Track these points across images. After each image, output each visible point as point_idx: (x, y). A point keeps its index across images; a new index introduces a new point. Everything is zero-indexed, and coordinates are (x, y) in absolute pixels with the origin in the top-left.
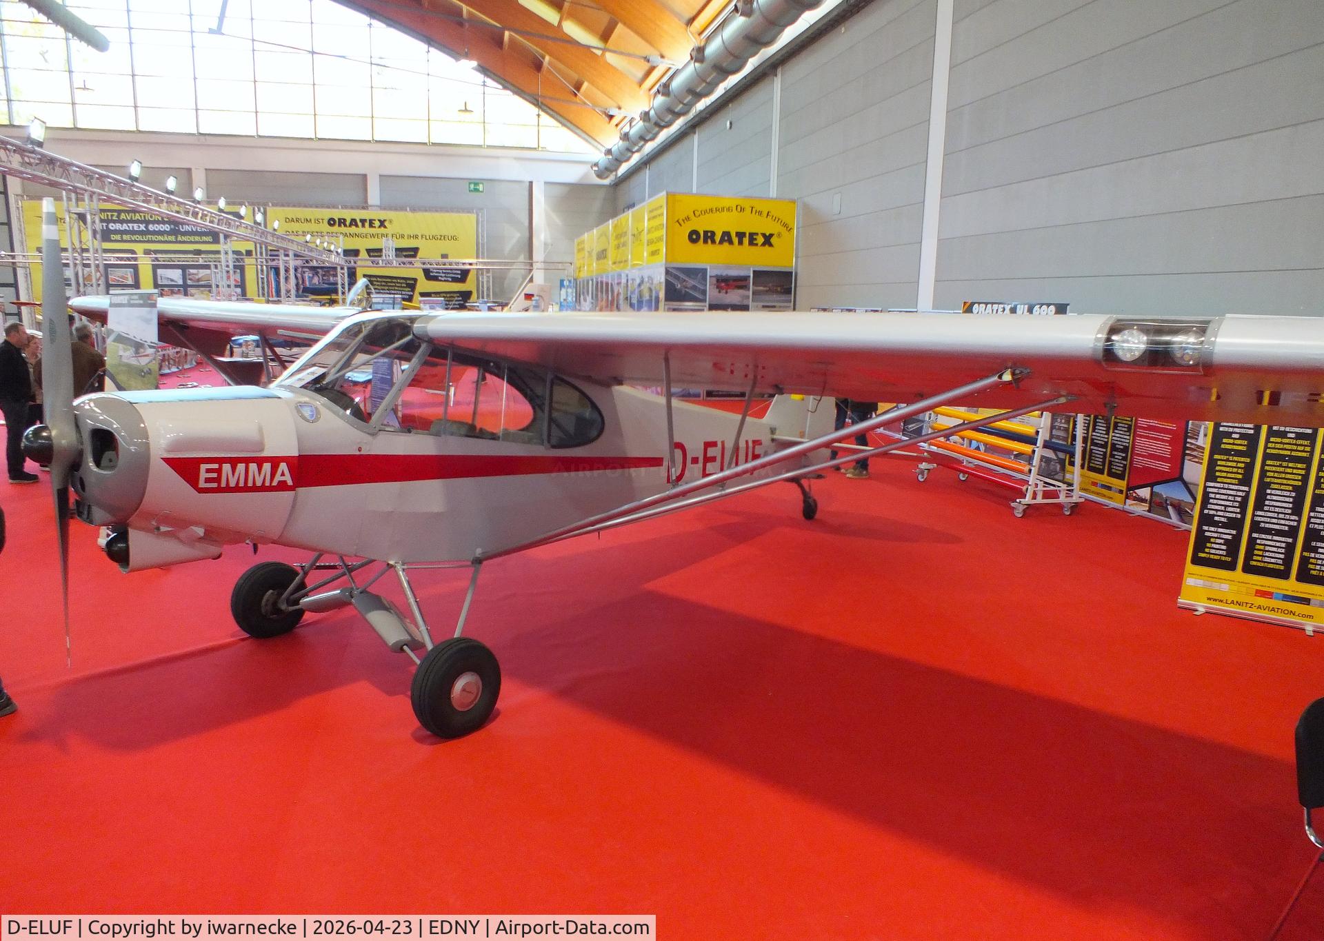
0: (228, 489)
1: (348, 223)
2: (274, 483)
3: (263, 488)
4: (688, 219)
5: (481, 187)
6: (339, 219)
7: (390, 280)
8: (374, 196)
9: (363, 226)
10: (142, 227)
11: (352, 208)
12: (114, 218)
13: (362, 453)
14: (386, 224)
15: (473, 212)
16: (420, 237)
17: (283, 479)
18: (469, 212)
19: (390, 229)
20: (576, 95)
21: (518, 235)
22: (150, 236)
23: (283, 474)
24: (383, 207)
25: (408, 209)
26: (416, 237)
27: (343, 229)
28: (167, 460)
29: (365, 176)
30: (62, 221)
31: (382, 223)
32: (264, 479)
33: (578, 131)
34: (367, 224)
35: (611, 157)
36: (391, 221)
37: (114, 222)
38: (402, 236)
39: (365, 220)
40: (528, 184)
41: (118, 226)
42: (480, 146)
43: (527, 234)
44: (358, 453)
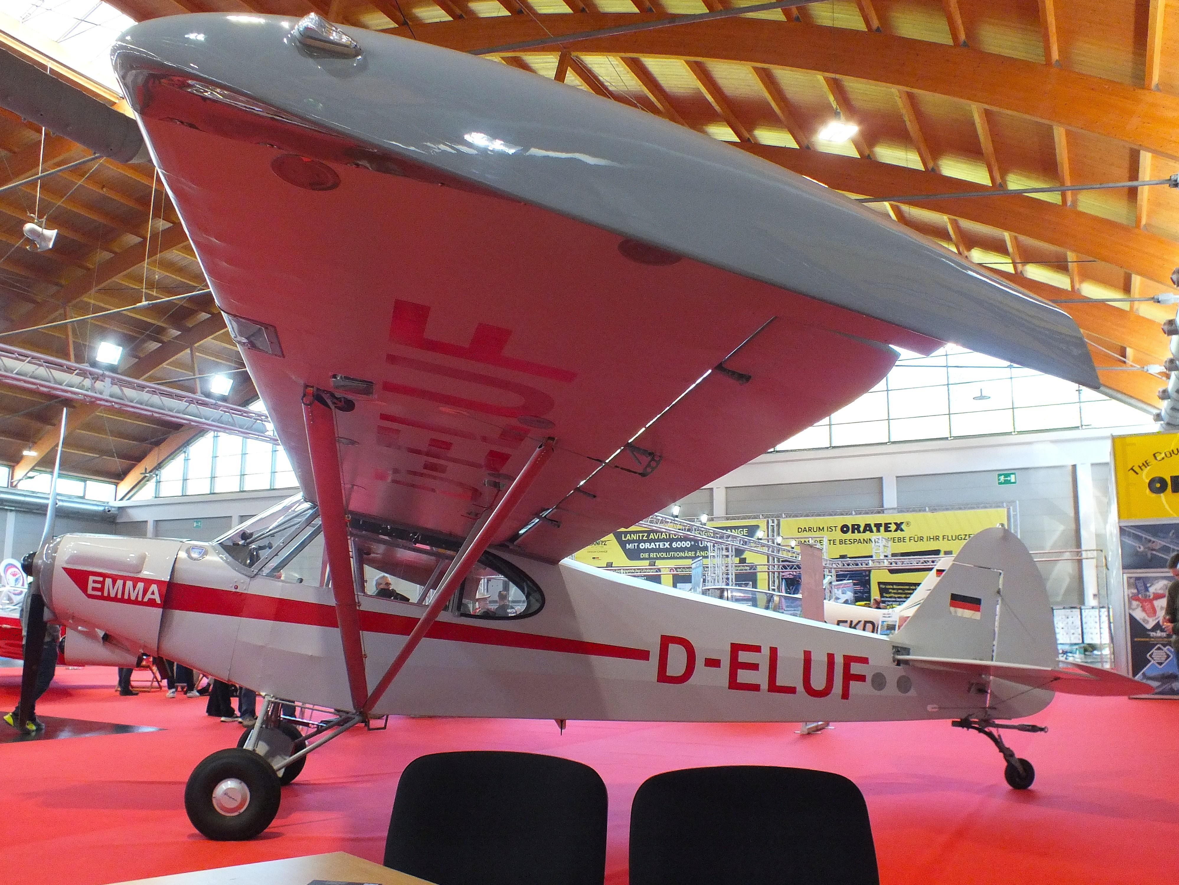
0: (109, 598)
1: (862, 529)
2: (146, 600)
3: (136, 602)
4: (1146, 464)
5: (1012, 478)
6: (852, 525)
7: (907, 587)
8: (890, 499)
9: (878, 531)
10: (667, 545)
11: (867, 513)
12: (644, 538)
13: (237, 590)
14: (903, 527)
15: (1003, 507)
16: (941, 538)
17: (153, 597)
18: (999, 507)
19: (907, 533)
20: (1125, 362)
21: (1062, 528)
22: (673, 553)
23: (153, 593)
24: (900, 510)
25: (927, 509)
26: (937, 538)
27: (857, 536)
28: (65, 569)
29: (881, 479)
30: (603, 543)
31: (899, 527)
32: (138, 594)
33: (1132, 401)
34: (882, 529)
35: (1162, 422)
36: (908, 524)
37: (645, 542)
38: (921, 539)
39: (880, 525)
40: (1070, 468)
41: (647, 545)
42: (1010, 434)
43: (1073, 526)
44: (234, 590)
